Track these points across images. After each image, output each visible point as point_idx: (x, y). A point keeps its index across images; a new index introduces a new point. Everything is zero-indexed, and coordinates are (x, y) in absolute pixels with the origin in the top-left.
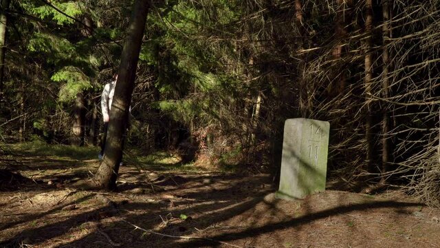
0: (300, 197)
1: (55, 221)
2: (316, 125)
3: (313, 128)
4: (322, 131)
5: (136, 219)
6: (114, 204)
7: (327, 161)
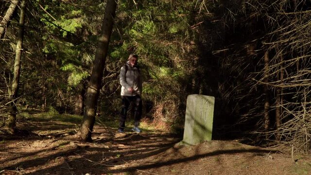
0: (194, 144)
1: (41, 157)
2: (205, 99)
3: (204, 101)
4: (210, 102)
5: (90, 156)
6: (79, 147)
7: (212, 122)
